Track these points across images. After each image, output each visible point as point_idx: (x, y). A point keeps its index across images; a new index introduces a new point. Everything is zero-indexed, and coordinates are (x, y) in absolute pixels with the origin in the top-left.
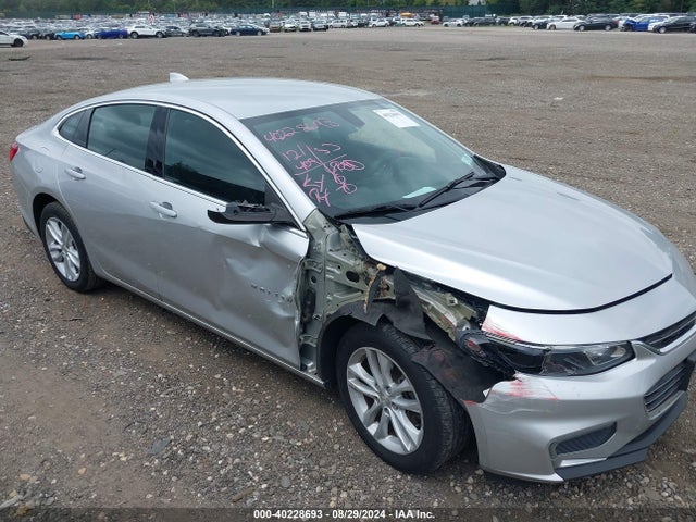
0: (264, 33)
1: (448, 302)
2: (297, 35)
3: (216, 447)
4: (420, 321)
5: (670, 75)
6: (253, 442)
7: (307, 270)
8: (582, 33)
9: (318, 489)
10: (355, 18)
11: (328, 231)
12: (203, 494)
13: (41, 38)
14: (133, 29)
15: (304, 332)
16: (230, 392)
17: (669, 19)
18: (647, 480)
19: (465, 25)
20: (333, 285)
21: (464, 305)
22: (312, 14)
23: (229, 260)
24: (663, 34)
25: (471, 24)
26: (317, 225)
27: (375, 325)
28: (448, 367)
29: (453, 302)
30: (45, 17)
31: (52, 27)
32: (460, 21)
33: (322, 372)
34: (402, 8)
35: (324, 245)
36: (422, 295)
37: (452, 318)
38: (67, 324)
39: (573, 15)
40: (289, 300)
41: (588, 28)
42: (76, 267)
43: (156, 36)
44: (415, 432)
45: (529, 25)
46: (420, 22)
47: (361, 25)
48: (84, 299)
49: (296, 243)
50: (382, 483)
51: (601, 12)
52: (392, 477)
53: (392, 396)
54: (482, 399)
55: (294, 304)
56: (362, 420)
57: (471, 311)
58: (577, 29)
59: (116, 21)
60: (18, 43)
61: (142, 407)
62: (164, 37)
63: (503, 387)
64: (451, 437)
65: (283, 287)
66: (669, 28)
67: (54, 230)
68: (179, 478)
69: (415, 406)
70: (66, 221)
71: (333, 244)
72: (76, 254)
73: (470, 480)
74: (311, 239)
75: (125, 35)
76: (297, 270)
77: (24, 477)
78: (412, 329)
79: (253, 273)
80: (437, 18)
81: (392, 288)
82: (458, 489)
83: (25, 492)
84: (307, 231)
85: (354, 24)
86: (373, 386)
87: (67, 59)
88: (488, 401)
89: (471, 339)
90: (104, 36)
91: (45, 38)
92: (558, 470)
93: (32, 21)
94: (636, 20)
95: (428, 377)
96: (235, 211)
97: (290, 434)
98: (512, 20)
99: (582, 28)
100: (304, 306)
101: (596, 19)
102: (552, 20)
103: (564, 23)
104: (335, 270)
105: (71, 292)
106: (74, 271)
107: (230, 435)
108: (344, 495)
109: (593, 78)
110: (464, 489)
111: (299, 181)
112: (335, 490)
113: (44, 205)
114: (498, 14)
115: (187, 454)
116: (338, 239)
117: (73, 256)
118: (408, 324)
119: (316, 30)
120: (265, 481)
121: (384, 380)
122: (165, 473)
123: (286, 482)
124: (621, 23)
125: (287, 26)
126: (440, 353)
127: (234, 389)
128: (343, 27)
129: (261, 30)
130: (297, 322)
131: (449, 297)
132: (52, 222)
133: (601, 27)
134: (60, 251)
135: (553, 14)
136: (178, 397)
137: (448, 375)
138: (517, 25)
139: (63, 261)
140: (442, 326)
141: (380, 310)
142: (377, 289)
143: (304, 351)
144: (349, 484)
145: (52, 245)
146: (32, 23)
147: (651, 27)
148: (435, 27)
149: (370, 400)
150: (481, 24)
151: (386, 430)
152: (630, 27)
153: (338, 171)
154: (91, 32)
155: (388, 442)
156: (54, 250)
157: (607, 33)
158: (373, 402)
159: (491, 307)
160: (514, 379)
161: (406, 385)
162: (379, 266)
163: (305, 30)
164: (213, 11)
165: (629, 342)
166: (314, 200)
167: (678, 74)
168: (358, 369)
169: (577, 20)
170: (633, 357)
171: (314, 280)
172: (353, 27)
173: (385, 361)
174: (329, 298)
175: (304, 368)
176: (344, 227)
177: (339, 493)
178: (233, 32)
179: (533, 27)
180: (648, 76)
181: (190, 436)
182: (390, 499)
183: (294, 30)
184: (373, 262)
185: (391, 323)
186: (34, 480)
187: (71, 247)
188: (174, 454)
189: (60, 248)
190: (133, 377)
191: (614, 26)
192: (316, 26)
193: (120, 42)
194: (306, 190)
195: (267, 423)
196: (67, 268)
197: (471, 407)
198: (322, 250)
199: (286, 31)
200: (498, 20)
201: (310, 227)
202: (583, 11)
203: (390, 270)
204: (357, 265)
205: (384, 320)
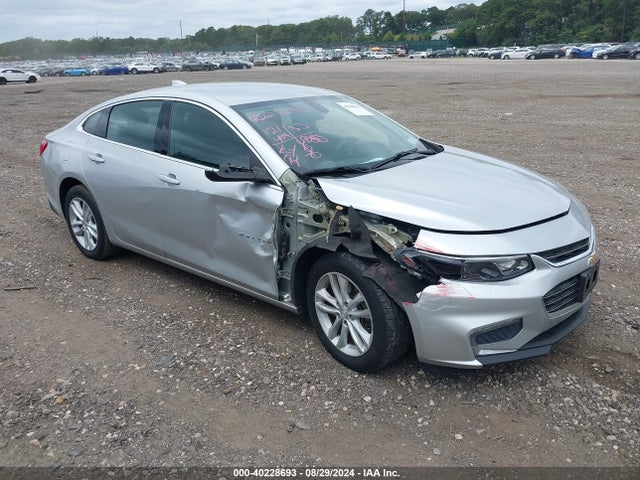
0: (249, 67)
1: (390, 232)
2: (279, 68)
3: (211, 359)
4: (369, 246)
5: (609, 93)
6: (240, 356)
7: (283, 217)
8: (533, 61)
9: (292, 384)
10: (330, 53)
11: (298, 185)
12: (201, 390)
13: (52, 75)
14: (133, 66)
15: (281, 268)
16: (222, 324)
17: (611, 48)
18: (555, 375)
19: (429, 57)
20: (303, 227)
21: (402, 233)
22: (292, 50)
23: (222, 216)
24: (605, 61)
25: (434, 56)
26: (290, 180)
27: (334, 250)
28: (391, 279)
29: (393, 230)
30: (54, 58)
31: (61, 66)
32: (424, 54)
33: (296, 300)
34: (372, 43)
35: (296, 196)
36: (371, 228)
37: (392, 242)
38: (87, 282)
39: (525, 46)
40: (269, 242)
41: (538, 57)
42: (93, 238)
43: (153, 72)
44: (367, 337)
45: (486, 56)
46: (388, 56)
47: (335, 59)
48: (100, 265)
49: (274, 196)
50: (343, 379)
51: (551, 42)
52: (351, 376)
53: (349, 310)
54: (416, 300)
55: (272, 244)
56: (327, 334)
57: (407, 237)
58: (529, 58)
59: (117, 60)
60: (32, 79)
61: (151, 335)
62: (160, 72)
63: (431, 290)
64: (394, 334)
65: (264, 232)
66: (611, 55)
67: (77, 208)
68: (182, 379)
69: (367, 313)
70: (88, 200)
71: (303, 195)
72: (95, 227)
73: (413, 377)
74: (286, 192)
75: (126, 71)
76: (274, 216)
77: (59, 380)
78: (363, 252)
79: (240, 223)
80: (403, 52)
81: (348, 224)
82: (403, 383)
83: (61, 390)
84: (283, 186)
85: (329, 58)
86: (335, 304)
87: (76, 91)
88: (420, 301)
89: (406, 255)
90: (108, 72)
91: (55, 75)
92: (478, 357)
93: (43, 62)
94: (582, 48)
95: (376, 287)
96: (226, 171)
97: (269, 350)
98: (470, 51)
99: (533, 57)
100: (280, 247)
101: (546, 48)
102: (506, 51)
103: (517, 53)
104: (305, 215)
105: (89, 260)
106: (92, 241)
107: (223, 352)
108: (313, 387)
109: (541, 97)
110: (408, 383)
111: (276, 150)
112: (305, 385)
113: (70, 187)
114: (458, 46)
115: (188, 364)
116: (306, 192)
117: (92, 229)
118: (360, 249)
119: (295, 63)
120: (251, 380)
121: (343, 298)
122: (171, 376)
123: (267, 380)
124: (568, 52)
125: (270, 60)
126: (383, 270)
127: (225, 322)
128: (319, 61)
129: (246, 65)
130: (275, 259)
131: (390, 227)
132: (75, 202)
133: (550, 55)
134: (80, 226)
135: (507, 46)
136: (180, 328)
137: (391, 286)
138: (476, 56)
139: (83, 235)
140: (386, 250)
141: (338, 241)
142: (337, 225)
143: (281, 285)
144: (317, 380)
145: (74, 222)
146: (43, 63)
147: (595, 55)
148: (401, 59)
149: (332, 317)
150: (443, 56)
151: (345, 340)
152: (576, 55)
153: (306, 142)
154: (96, 70)
155: (347, 350)
156: (76, 226)
157: (556, 61)
158: (335, 318)
159: (422, 231)
160: (440, 283)
161: (360, 297)
162: (338, 207)
163: (286, 64)
164: (203, 50)
165: (529, 255)
166: (288, 163)
167: (616, 92)
168: (323, 293)
169: (529, 50)
170: (534, 269)
171: (288, 226)
172: (328, 60)
173: (343, 281)
174: (300, 238)
175: (281, 298)
176: (311, 181)
177: (308, 387)
178: (222, 67)
179: (489, 58)
180: (589, 94)
181: (190, 353)
182: (349, 390)
183: (276, 64)
184: (333, 206)
185: (346, 251)
186: (68, 382)
187: (90, 222)
188: (177, 366)
189: (80, 223)
190: (142, 316)
191: (562, 54)
192: (296, 60)
193: (121, 78)
194: (281, 156)
195: (252, 342)
196: (87, 240)
197: (407, 307)
198: (294, 200)
199: (269, 65)
200: (458, 52)
201: (284, 182)
202: (534, 43)
203: (346, 210)
204: (321, 208)
205: (341, 249)
